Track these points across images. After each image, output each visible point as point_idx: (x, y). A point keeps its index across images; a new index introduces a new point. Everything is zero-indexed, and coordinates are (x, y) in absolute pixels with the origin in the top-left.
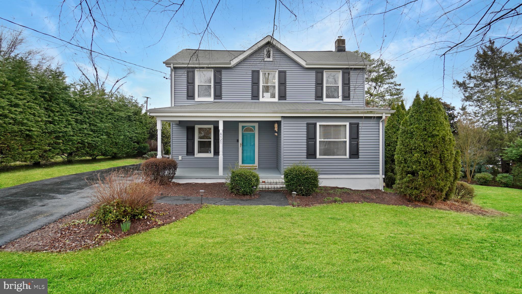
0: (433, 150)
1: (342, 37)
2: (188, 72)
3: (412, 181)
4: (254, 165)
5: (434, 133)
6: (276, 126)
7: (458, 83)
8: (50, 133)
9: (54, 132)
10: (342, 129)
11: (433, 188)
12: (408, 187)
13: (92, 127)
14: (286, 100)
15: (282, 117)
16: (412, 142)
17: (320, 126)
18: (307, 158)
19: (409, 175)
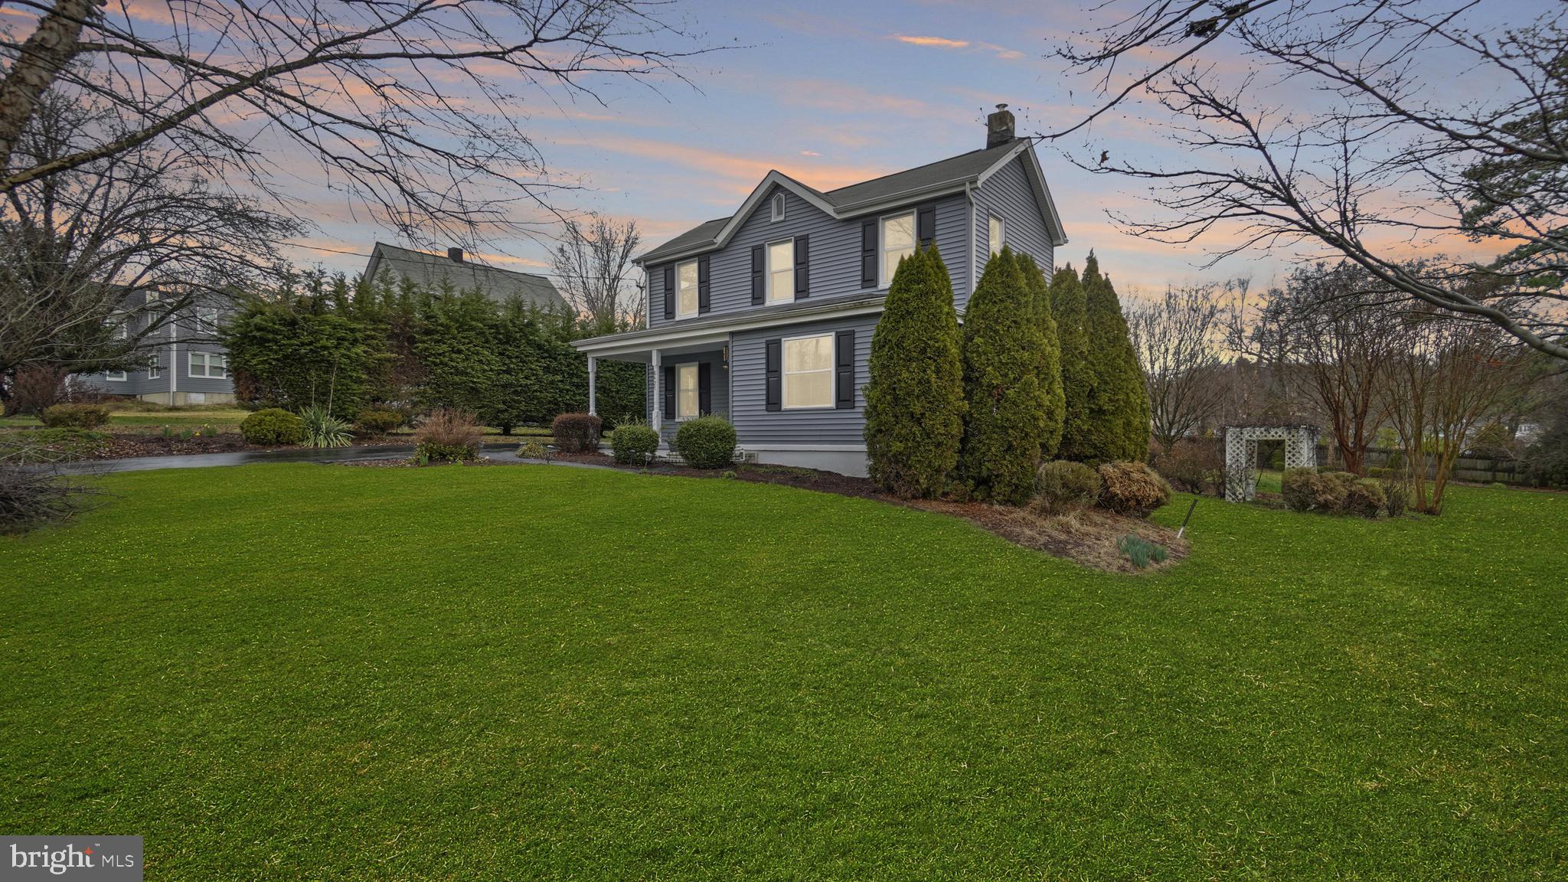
2: (666, 271)
8: (505, 386)
9: (511, 385)
13: (575, 380)
14: (808, 297)
15: (732, 334)
18: (767, 410)
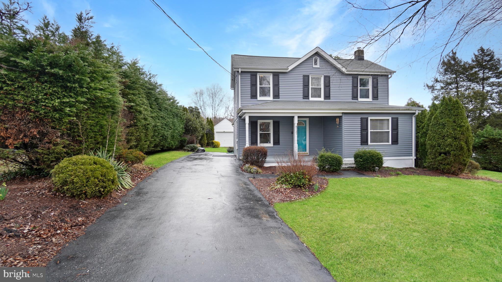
0: (462, 136)
1: (360, 48)
2: (251, 76)
3: (445, 159)
4: (305, 152)
5: (461, 124)
6: (338, 120)
7: (427, 86)
10: (386, 122)
11: (461, 164)
12: (441, 164)
14: (330, 99)
15: (343, 113)
16: (445, 131)
17: (371, 120)
18: (361, 145)
19: (442, 155)
